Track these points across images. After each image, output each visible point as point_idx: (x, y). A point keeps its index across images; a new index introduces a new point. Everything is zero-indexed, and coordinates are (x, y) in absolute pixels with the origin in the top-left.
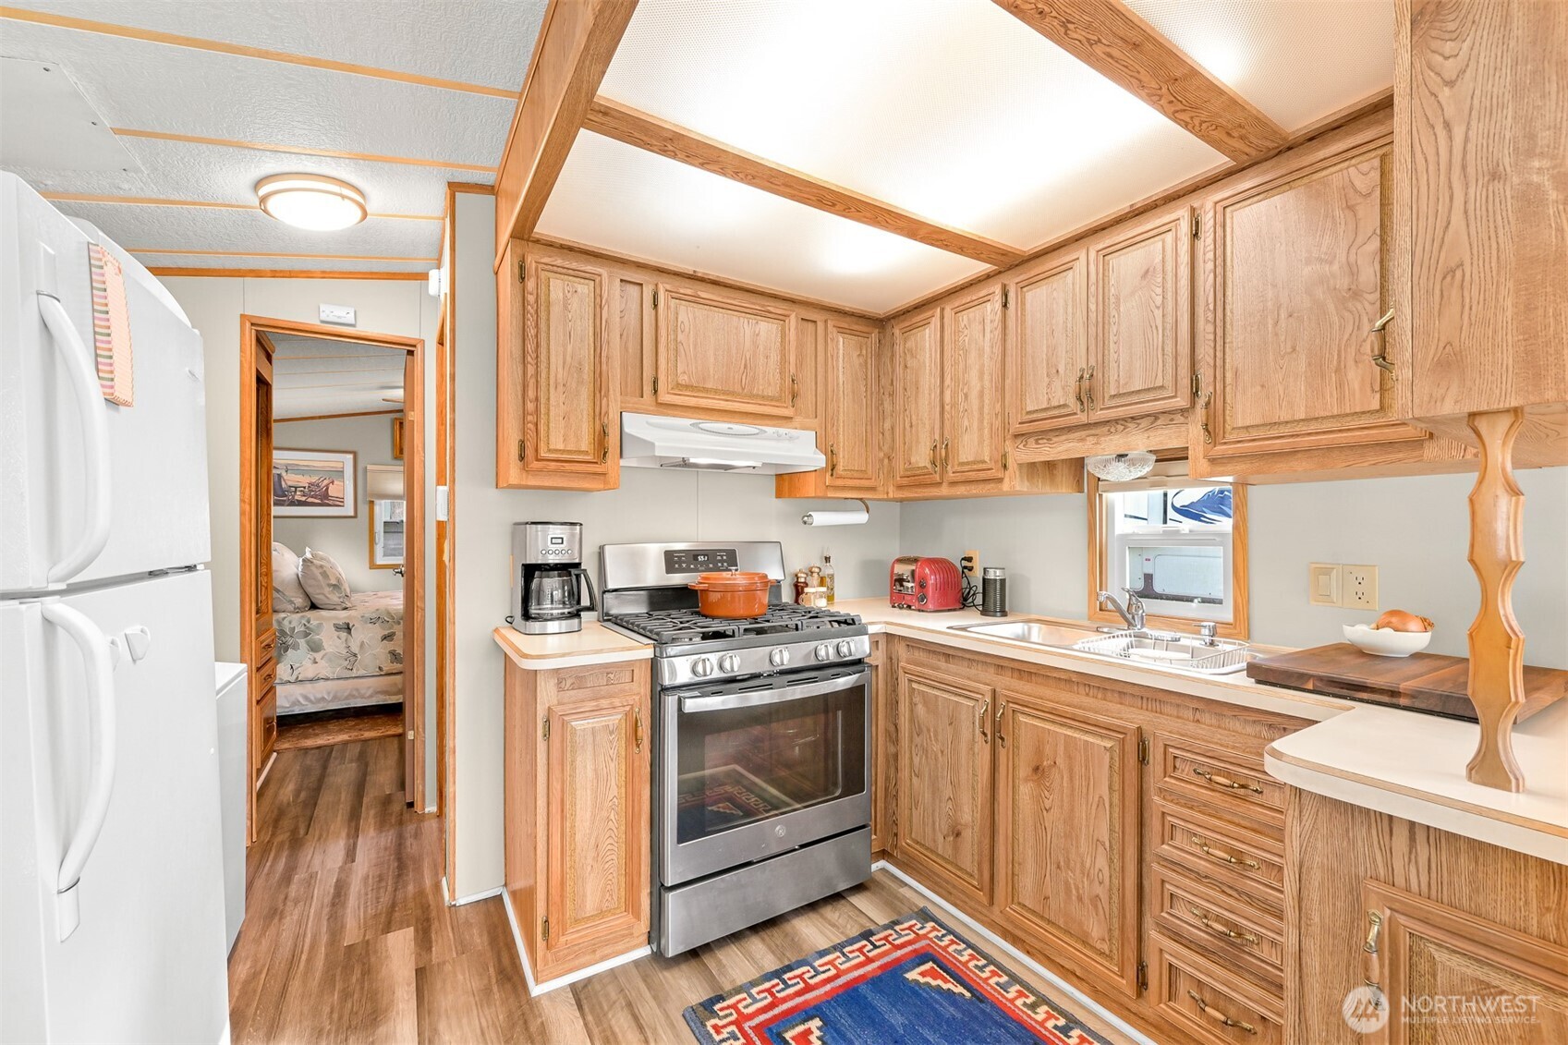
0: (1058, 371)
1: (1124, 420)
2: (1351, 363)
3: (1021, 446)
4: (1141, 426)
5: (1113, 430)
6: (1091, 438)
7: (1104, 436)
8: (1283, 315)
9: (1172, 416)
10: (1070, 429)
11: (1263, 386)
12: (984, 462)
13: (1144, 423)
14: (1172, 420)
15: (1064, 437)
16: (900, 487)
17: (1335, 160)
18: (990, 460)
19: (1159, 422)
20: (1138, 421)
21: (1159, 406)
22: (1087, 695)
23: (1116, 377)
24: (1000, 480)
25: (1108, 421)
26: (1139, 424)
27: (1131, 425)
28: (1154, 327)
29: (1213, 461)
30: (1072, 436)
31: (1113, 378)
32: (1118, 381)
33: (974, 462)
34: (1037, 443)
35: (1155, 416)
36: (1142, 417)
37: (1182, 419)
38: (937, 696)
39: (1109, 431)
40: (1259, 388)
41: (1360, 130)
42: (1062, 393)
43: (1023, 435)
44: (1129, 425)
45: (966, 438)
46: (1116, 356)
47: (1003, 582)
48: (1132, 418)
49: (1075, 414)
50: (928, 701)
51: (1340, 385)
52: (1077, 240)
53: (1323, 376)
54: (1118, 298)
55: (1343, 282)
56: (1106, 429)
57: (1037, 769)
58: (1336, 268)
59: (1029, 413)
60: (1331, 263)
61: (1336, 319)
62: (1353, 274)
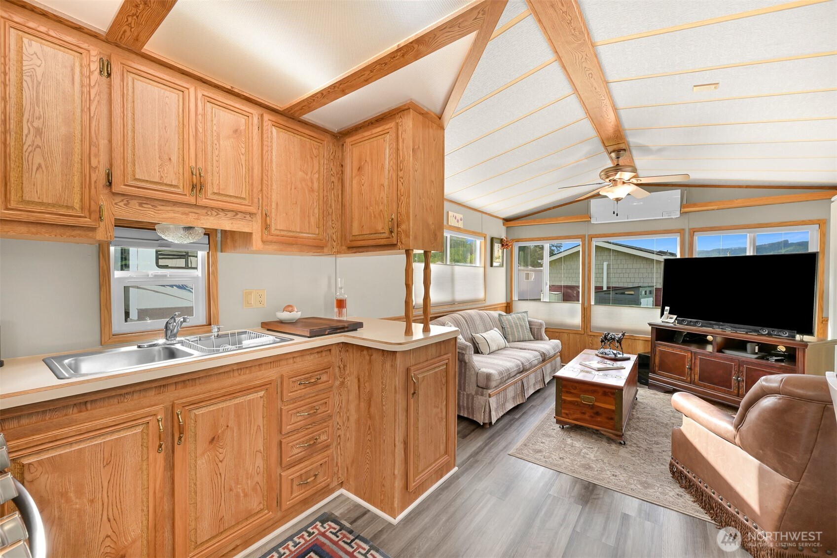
0: (170, 159)
1: (217, 209)
2: (312, 215)
3: (122, 204)
4: (227, 216)
6: (193, 214)
7: (203, 215)
8: (293, 188)
9: (245, 215)
10: (175, 203)
11: (286, 214)
12: (72, 208)
13: (230, 214)
14: (245, 217)
15: (169, 208)
17: (308, 137)
18: (82, 208)
19: (238, 216)
20: (226, 213)
21: (243, 208)
23: (217, 182)
24: (93, 229)
25: (207, 207)
26: (226, 214)
27: (222, 214)
28: (240, 165)
29: (264, 242)
30: (177, 209)
31: (216, 182)
32: (219, 185)
33: (54, 205)
34: (141, 205)
35: (236, 213)
36: (229, 211)
37: (250, 219)
39: (206, 213)
40: (285, 215)
41: (314, 132)
42: (172, 175)
43: (123, 195)
44: (220, 213)
46: (217, 169)
48: (222, 209)
49: (186, 195)
51: (309, 222)
52: (183, 74)
53: (304, 217)
54: (219, 134)
55: (310, 184)
56: (204, 211)
57: (213, 439)
58: (308, 177)
59: (136, 179)
60: (307, 174)
61: (308, 196)
62: (312, 183)
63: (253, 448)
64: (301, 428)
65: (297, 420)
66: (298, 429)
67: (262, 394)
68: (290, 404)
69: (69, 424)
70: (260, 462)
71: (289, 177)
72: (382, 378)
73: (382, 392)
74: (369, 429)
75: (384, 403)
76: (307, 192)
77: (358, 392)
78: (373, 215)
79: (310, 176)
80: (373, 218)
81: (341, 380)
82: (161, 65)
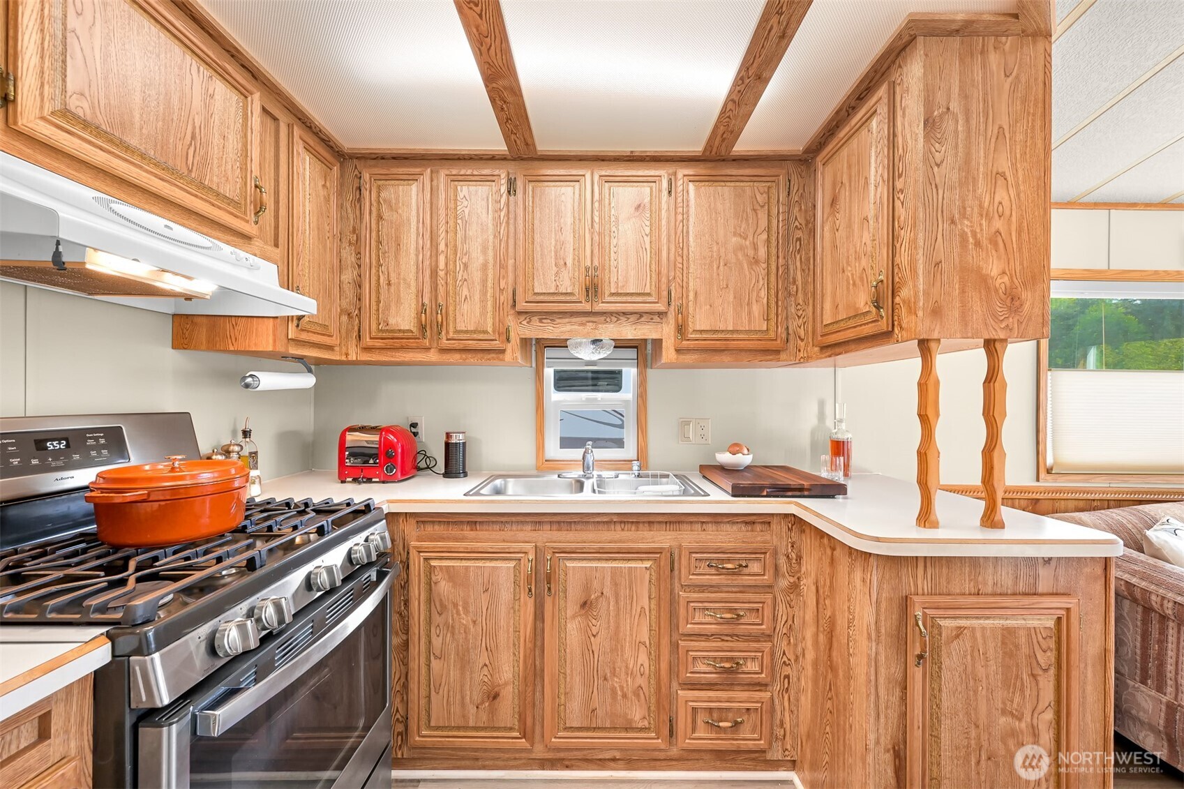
0: (565, 264)
1: (617, 313)
2: (754, 301)
3: (524, 323)
4: (629, 321)
5: (608, 320)
6: (591, 324)
7: (601, 324)
8: (722, 264)
9: (652, 316)
10: (573, 314)
11: (711, 306)
12: (485, 332)
13: (633, 318)
14: (652, 319)
15: (567, 320)
16: (368, 349)
17: (747, 179)
18: (494, 332)
19: (643, 319)
20: (628, 316)
21: (647, 307)
22: (623, 530)
23: (615, 280)
24: (503, 351)
25: (605, 313)
26: (628, 318)
27: (623, 319)
28: (644, 249)
29: (678, 351)
30: (574, 320)
31: (613, 279)
32: (617, 283)
33: (474, 332)
34: (541, 320)
35: (640, 314)
36: (632, 313)
37: (659, 320)
38: (467, 568)
39: (605, 320)
40: (708, 306)
41: (755, 167)
42: (568, 282)
43: (526, 313)
44: (621, 318)
45: (465, 307)
46: (615, 263)
47: (464, 444)
48: (623, 313)
49: (581, 302)
50: (451, 574)
51: (750, 313)
52: (580, 160)
53: (741, 306)
54: (617, 218)
55: (751, 252)
56: (602, 318)
57: (585, 603)
58: (748, 243)
59: (535, 294)
60: (745, 239)
61: (747, 273)
62: (756, 249)
63: (634, 636)
64: (712, 635)
65: (704, 620)
66: (707, 635)
67: (648, 564)
68: (694, 592)
69: (463, 539)
70: (643, 658)
71: (715, 249)
72: (849, 600)
73: (848, 628)
74: (830, 689)
75: (851, 651)
76: (746, 266)
77: (815, 609)
78: (851, 282)
79: (751, 239)
80: (851, 287)
81: (792, 580)
82: (560, 160)
